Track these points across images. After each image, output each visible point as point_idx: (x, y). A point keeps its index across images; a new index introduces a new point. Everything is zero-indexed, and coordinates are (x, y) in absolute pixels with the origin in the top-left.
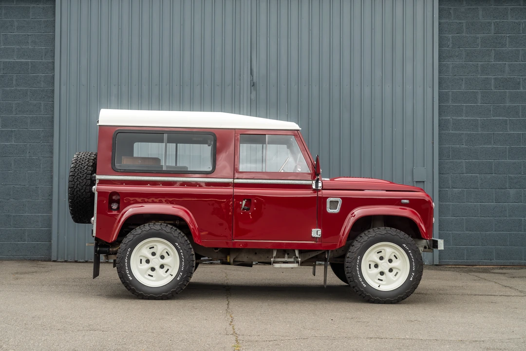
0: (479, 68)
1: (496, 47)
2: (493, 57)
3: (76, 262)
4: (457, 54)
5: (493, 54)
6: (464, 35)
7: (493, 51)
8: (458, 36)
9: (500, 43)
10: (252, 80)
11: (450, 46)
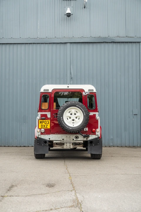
3: (5, 146)
10: (71, 76)
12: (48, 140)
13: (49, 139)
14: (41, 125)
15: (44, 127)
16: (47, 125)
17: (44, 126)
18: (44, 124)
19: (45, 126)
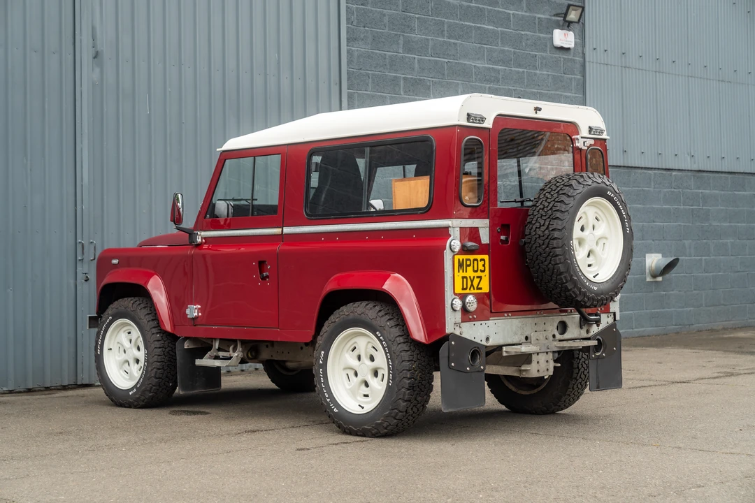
0: (387, 61)
1: (404, 32)
2: (402, 46)
4: (362, 36)
5: (401, 42)
6: (369, 7)
7: (401, 38)
8: (364, 9)
9: (409, 27)
11: (355, 23)
12: (484, 343)
13: (487, 339)
14: (463, 278)
15: (472, 285)
16: (480, 277)
17: (472, 281)
18: (470, 272)
19: (476, 282)
